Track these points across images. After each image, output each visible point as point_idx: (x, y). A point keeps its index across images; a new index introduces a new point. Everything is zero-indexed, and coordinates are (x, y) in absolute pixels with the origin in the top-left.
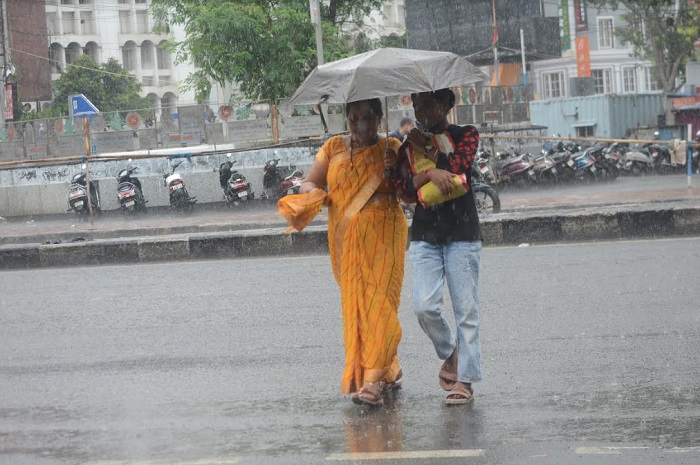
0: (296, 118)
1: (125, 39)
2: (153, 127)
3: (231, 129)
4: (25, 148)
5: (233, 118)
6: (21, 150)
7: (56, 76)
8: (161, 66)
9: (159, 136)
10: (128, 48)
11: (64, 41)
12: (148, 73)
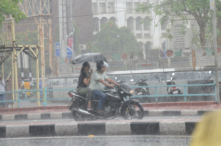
0: (205, 57)
1: (128, 16)
2: (134, 59)
3: (171, 61)
4: (73, 68)
5: (173, 56)
6: (71, 69)
7: (95, 33)
8: (145, 29)
9: (136, 64)
10: (129, 20)
11: (100, 17)
12: (139, 32)
